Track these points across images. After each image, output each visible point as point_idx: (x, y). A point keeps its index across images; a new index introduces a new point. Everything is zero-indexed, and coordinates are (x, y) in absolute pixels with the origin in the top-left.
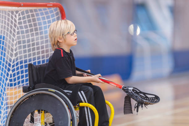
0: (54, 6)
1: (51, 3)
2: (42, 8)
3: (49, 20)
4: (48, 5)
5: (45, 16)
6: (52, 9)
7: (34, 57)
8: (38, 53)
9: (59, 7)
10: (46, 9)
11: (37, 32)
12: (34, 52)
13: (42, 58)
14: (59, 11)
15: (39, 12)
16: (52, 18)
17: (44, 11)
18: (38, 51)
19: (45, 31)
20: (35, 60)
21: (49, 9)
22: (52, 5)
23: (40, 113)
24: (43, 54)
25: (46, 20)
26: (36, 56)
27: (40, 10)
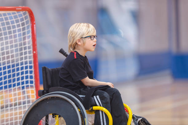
0: (23, 9)
1: (19, 6)
2: (11, 12)
3: (18, 23)
4: (17, 9)
5: (14, 20)
6: (21, 13)
7: (4, 61)
8: (8, 57)
9: (28, 11)
10: (15, 13)
11: (6, 36)
12: (3, 56)
13: (12, 63)
14: (28, 14)
15: (8, 16)
16: (21, 21)
17: (12, 15)
18: (7, 55)
19: (14, 35)
20: (5, 64)
21: (18, 13)
22: (21, 9)
23: (54, 118)
24: (12, 59)
25: (16, 24)
26: (6, 60)
27: (9, 14)
